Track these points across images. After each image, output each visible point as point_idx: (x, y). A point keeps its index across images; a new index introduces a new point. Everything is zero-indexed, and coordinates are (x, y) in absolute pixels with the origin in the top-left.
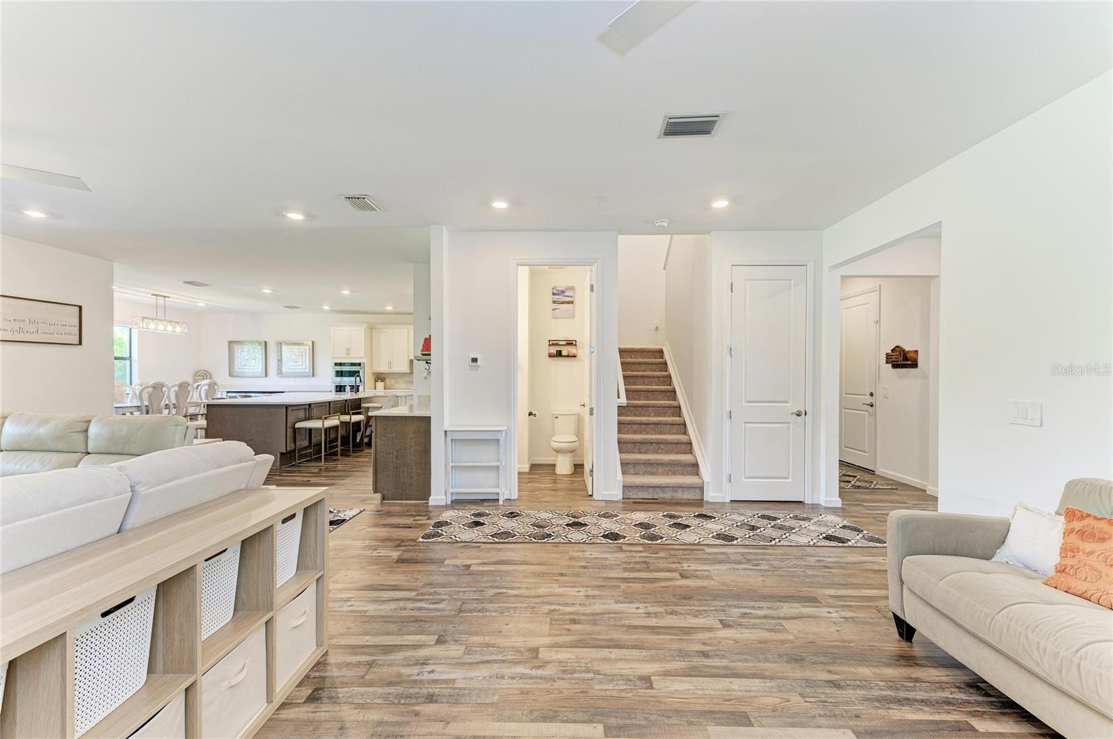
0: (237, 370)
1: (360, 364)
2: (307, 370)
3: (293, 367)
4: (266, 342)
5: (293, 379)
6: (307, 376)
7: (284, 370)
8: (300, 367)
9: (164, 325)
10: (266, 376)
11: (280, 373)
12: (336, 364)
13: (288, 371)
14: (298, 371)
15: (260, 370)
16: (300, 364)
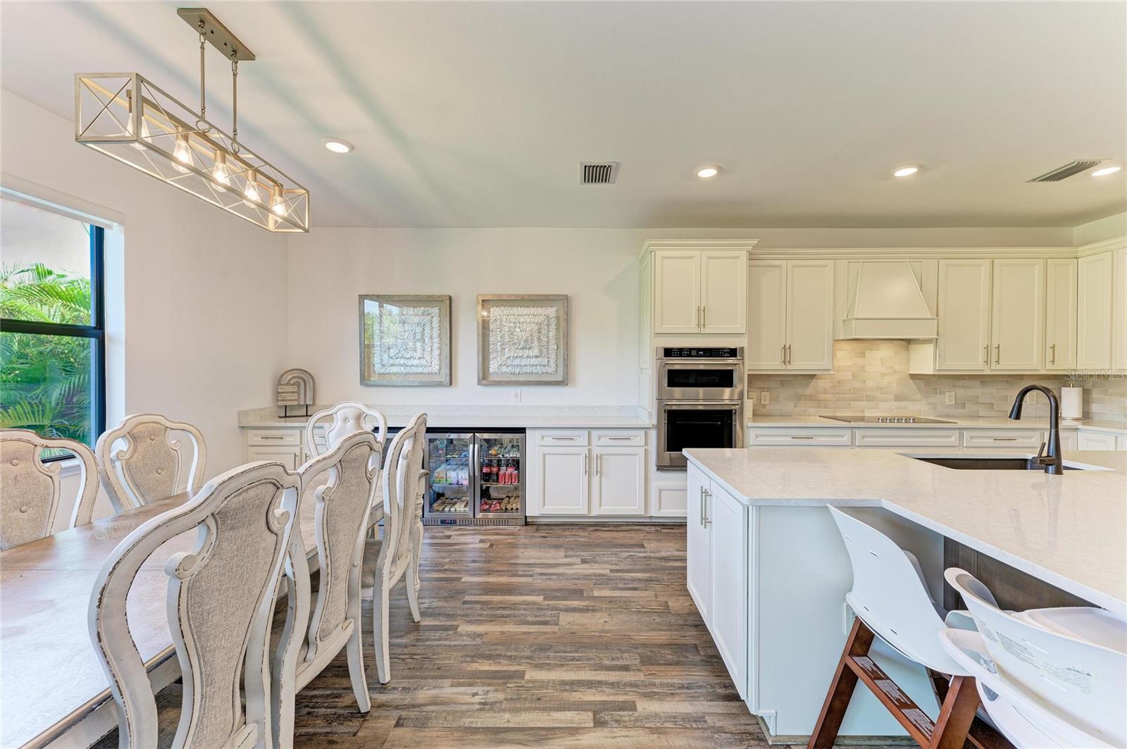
0: (378, 368)
1: (733, 353)
2: (552, 369)
3: (517, 362)
4: (450, 297)
5: (517, 390)
6: (557, 383)
7: (493, 367)
8: (533, 361)
9: (230, 173)
10: (451, 384)
11: (484, 377)
12: (668, 352)
13: (504, 369)
14: (529, 370)
15: (436, 368)
16: (536, 352)
